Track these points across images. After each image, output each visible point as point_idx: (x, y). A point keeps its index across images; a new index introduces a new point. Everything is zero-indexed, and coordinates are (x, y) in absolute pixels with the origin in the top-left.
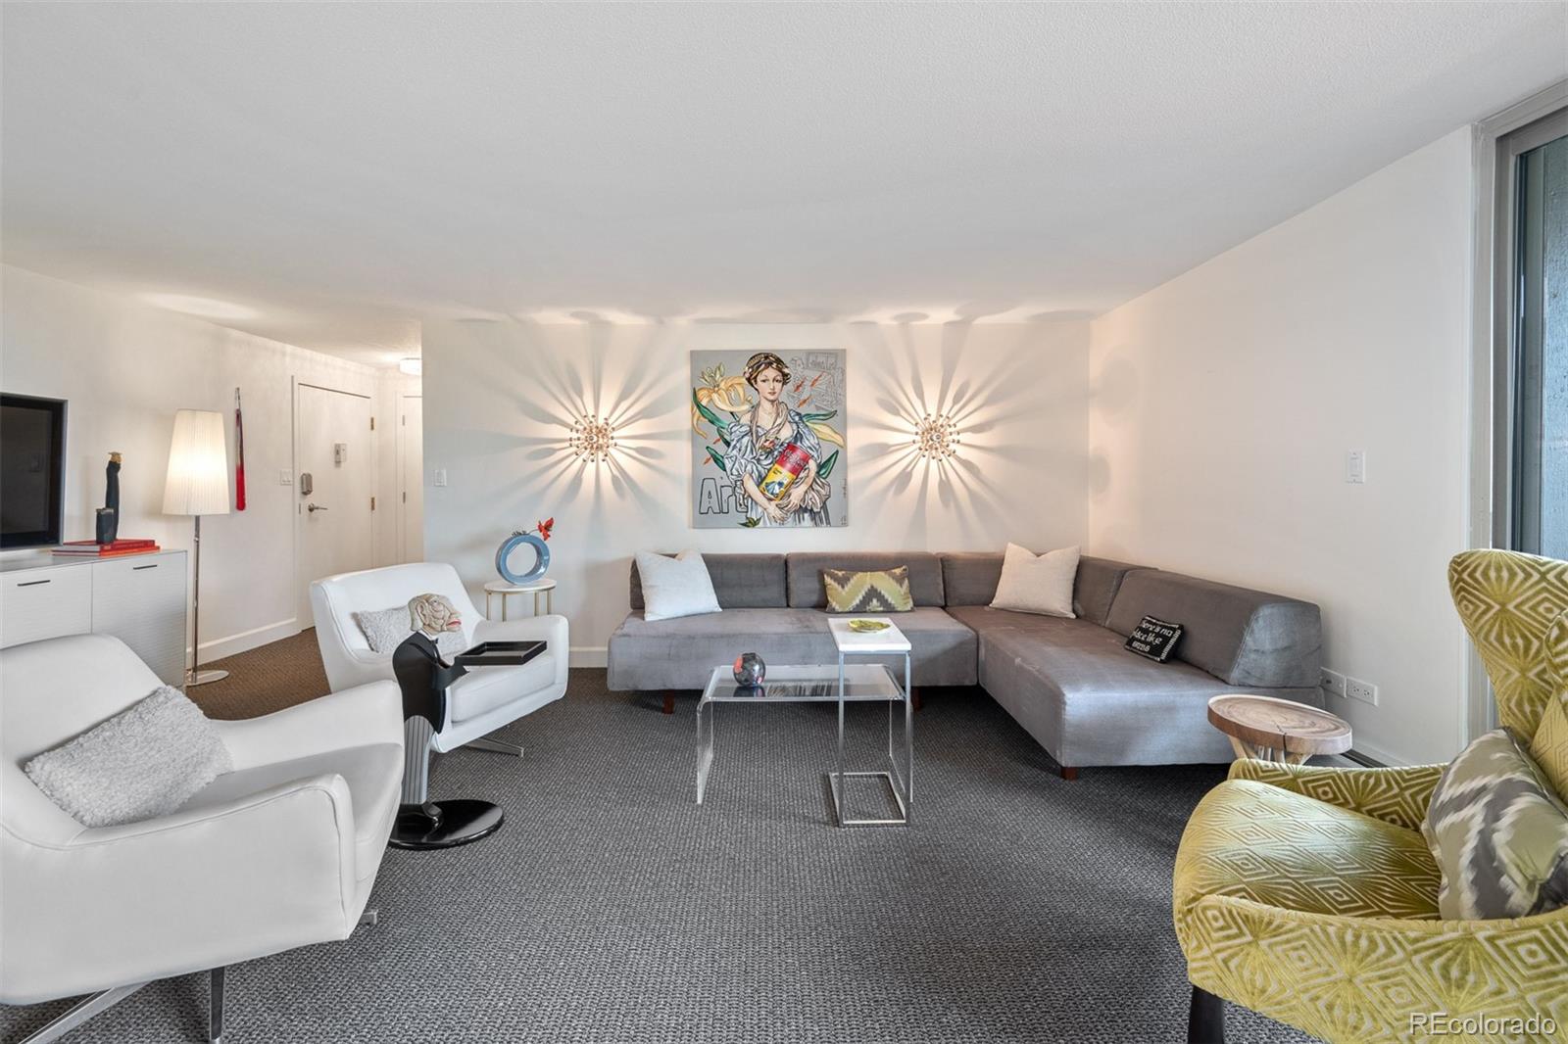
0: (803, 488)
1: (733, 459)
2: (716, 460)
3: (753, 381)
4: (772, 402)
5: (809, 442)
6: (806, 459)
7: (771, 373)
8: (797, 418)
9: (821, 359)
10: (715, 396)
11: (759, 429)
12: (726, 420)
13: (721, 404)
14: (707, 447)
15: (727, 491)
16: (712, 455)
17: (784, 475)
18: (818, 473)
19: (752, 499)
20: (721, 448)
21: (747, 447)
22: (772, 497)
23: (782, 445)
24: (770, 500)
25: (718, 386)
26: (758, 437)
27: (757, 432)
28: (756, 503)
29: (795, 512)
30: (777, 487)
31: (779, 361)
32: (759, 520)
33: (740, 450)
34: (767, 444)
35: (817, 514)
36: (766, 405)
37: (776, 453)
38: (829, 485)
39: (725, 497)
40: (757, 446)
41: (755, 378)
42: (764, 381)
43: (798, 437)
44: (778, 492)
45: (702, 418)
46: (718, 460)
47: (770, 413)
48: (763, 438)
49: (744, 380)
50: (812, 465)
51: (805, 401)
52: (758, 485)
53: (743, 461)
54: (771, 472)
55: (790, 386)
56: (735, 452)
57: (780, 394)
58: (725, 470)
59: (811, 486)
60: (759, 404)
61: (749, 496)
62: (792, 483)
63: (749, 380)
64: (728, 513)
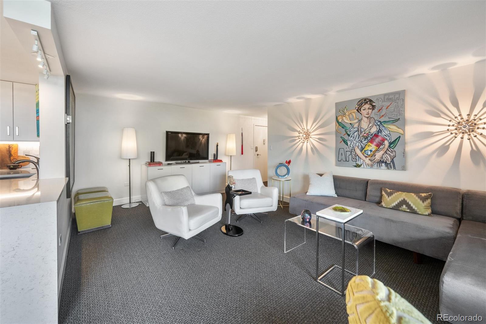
0: (382, 153)
1: (351, 141)
2: (344, 142)
3: (359, 110)
4: (368, 118)
5: (385, 133)
6: (383, 140)
7: (367, 106)
8: (379, 123)
9: (390, 97)
10: (344, 118)
11: (362, 129)
12: (348, 126)
13: (346, 120)
14: (341, 137)
15: (348, 153)
16: (343, 140)
17: (373, 147)
18: (389, 146)
19: (358, 157)
20: (346, 137)
21: (356, 136)
22: (367, 156)
23: (372, 135)
24: (366, 157)
25: (345, 114)
26: (361, 132)
27: (361, 130)
28: (360, 158)
29: (378, 162)
30: (369, 152)
31: (371, 101)
32: (361, 165)
33: (354, 138)
34: (365, 135)
35: (388, 164)
36: (365, 119)
37: (369, 138)
38: (395, 152)
39: (347, 155)
40: (361, 136)
41: (360, 109)
42: (364, 110)
43: (380, 131)
44: (370, 154)
45: (339, 127)
46: (345, 142)
47: (366, 122)
48: (364, 132)
49: (356, 111)
50: (386, 143)
51: (383, 116)
52: (361, 151)
53: (355, 142)
54: (367, 145)
55: (376, 110)
56: (351, 138)
57: (371, 114)
58: (348, 145)
59: (386, 152)
60: (362, 119)
61: (357, 155)
62: (376, 150)
63: (357, 110)
64: (349, 161)
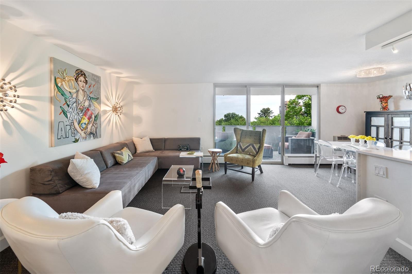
0: (91, 125)
1: (70, 113)
2: (64, 113)
3: (77, 80)
4: (83, 90)
5: (92, 108)
6: (92, 114)
7: (82, 78)
8: (89, 98)
9: (95, 78)
10: (63, 83)
11: (79, 101)
12: (68, 95)
13: (66, 87)
14: (61, 107)
15: (68, 127)
16: (63, 111)
18: (95, 119)
19: (77, 131)
20: (65, 107)
21: (75, 108)
22: (83, 129)
23: (85, 108)
24: (82, 130)
25: (65, 78)
26: (79, 104)
27: (78, 102)
28: (78, 132)
29: (89, 134)
30: (84, 125)
31: (85, 75)
32: (79, 139)
33: (73, 109)
34: (81, 107)
35: (94, 134)
36: (81, 91)
37: (84, 111)
38: (97, 124)
39: (67, 131)
40: (78, 108)
41: (78, 79)
42: (80, 81)
43: (90, 105)
44: (84, 127)
45: (58, 92)
46: (65, 113)
47: (82, 95)
48: (80, 105)
49: (74, 79)
50: (93, 116)
51: (91, 92)
52: (79, 125)
53: (74, 114)
54: (83, 118)
55: (88, 86)
56: (71, 110)
57: (85, 87)
58: (67, 118)
59: (93, 124)
60: (79, 90)
61: (76, 129)
62: (88, 123)
63: (75, 79)
64: (68, 137)
